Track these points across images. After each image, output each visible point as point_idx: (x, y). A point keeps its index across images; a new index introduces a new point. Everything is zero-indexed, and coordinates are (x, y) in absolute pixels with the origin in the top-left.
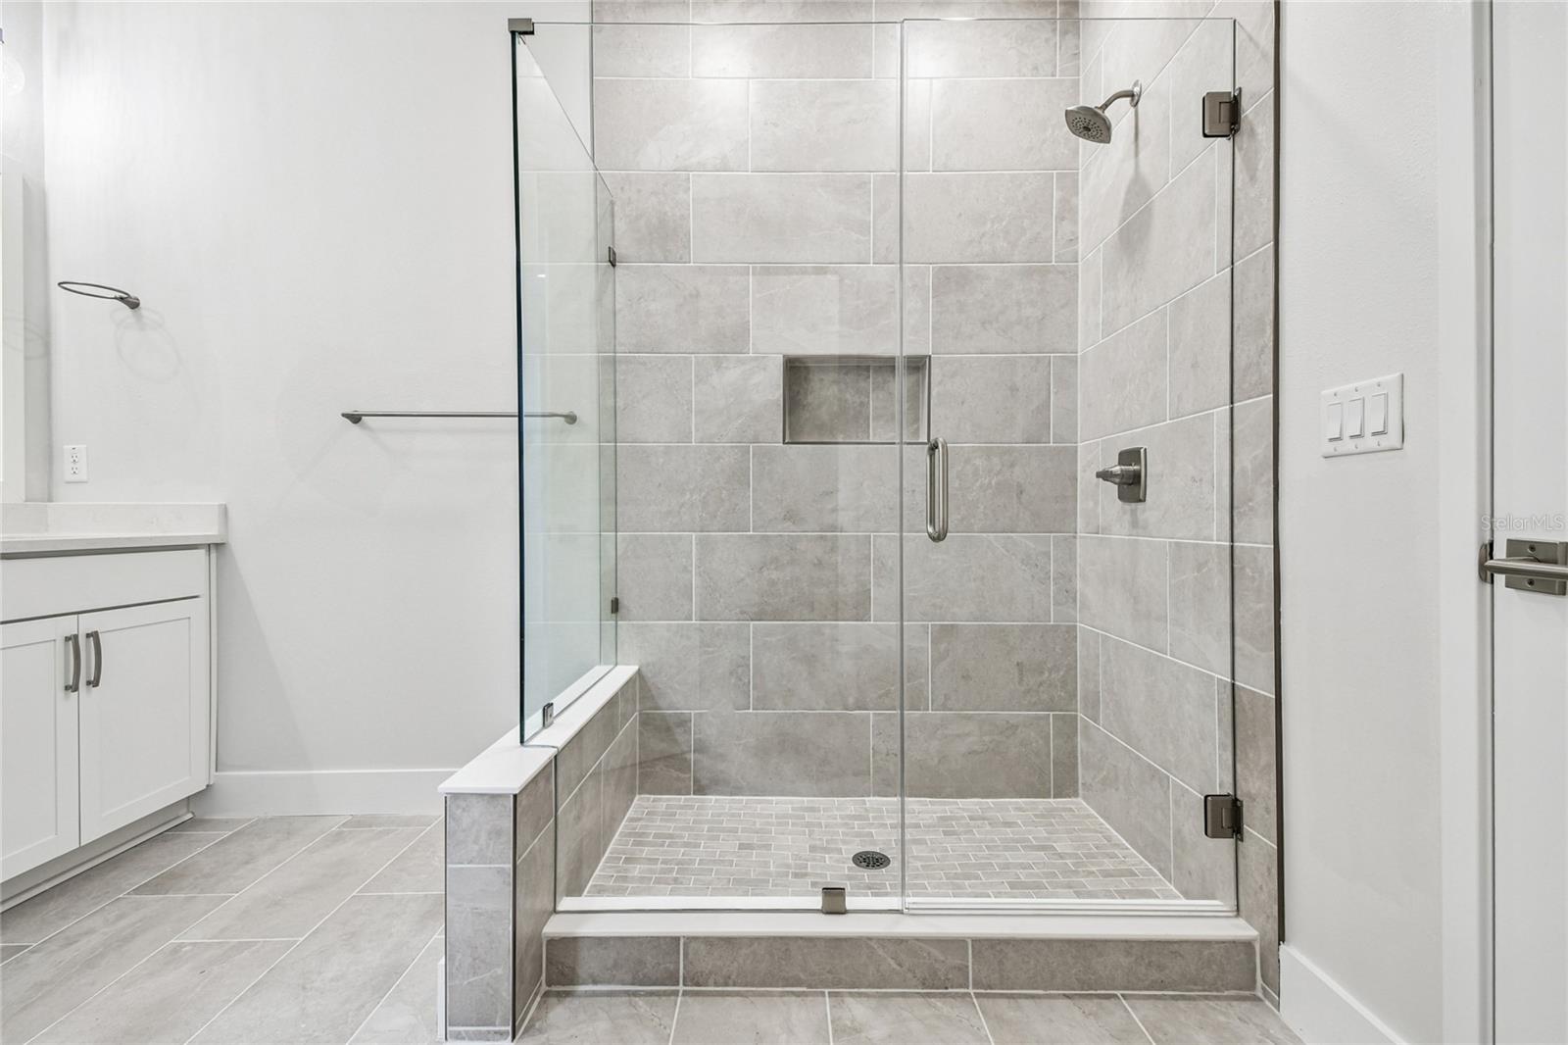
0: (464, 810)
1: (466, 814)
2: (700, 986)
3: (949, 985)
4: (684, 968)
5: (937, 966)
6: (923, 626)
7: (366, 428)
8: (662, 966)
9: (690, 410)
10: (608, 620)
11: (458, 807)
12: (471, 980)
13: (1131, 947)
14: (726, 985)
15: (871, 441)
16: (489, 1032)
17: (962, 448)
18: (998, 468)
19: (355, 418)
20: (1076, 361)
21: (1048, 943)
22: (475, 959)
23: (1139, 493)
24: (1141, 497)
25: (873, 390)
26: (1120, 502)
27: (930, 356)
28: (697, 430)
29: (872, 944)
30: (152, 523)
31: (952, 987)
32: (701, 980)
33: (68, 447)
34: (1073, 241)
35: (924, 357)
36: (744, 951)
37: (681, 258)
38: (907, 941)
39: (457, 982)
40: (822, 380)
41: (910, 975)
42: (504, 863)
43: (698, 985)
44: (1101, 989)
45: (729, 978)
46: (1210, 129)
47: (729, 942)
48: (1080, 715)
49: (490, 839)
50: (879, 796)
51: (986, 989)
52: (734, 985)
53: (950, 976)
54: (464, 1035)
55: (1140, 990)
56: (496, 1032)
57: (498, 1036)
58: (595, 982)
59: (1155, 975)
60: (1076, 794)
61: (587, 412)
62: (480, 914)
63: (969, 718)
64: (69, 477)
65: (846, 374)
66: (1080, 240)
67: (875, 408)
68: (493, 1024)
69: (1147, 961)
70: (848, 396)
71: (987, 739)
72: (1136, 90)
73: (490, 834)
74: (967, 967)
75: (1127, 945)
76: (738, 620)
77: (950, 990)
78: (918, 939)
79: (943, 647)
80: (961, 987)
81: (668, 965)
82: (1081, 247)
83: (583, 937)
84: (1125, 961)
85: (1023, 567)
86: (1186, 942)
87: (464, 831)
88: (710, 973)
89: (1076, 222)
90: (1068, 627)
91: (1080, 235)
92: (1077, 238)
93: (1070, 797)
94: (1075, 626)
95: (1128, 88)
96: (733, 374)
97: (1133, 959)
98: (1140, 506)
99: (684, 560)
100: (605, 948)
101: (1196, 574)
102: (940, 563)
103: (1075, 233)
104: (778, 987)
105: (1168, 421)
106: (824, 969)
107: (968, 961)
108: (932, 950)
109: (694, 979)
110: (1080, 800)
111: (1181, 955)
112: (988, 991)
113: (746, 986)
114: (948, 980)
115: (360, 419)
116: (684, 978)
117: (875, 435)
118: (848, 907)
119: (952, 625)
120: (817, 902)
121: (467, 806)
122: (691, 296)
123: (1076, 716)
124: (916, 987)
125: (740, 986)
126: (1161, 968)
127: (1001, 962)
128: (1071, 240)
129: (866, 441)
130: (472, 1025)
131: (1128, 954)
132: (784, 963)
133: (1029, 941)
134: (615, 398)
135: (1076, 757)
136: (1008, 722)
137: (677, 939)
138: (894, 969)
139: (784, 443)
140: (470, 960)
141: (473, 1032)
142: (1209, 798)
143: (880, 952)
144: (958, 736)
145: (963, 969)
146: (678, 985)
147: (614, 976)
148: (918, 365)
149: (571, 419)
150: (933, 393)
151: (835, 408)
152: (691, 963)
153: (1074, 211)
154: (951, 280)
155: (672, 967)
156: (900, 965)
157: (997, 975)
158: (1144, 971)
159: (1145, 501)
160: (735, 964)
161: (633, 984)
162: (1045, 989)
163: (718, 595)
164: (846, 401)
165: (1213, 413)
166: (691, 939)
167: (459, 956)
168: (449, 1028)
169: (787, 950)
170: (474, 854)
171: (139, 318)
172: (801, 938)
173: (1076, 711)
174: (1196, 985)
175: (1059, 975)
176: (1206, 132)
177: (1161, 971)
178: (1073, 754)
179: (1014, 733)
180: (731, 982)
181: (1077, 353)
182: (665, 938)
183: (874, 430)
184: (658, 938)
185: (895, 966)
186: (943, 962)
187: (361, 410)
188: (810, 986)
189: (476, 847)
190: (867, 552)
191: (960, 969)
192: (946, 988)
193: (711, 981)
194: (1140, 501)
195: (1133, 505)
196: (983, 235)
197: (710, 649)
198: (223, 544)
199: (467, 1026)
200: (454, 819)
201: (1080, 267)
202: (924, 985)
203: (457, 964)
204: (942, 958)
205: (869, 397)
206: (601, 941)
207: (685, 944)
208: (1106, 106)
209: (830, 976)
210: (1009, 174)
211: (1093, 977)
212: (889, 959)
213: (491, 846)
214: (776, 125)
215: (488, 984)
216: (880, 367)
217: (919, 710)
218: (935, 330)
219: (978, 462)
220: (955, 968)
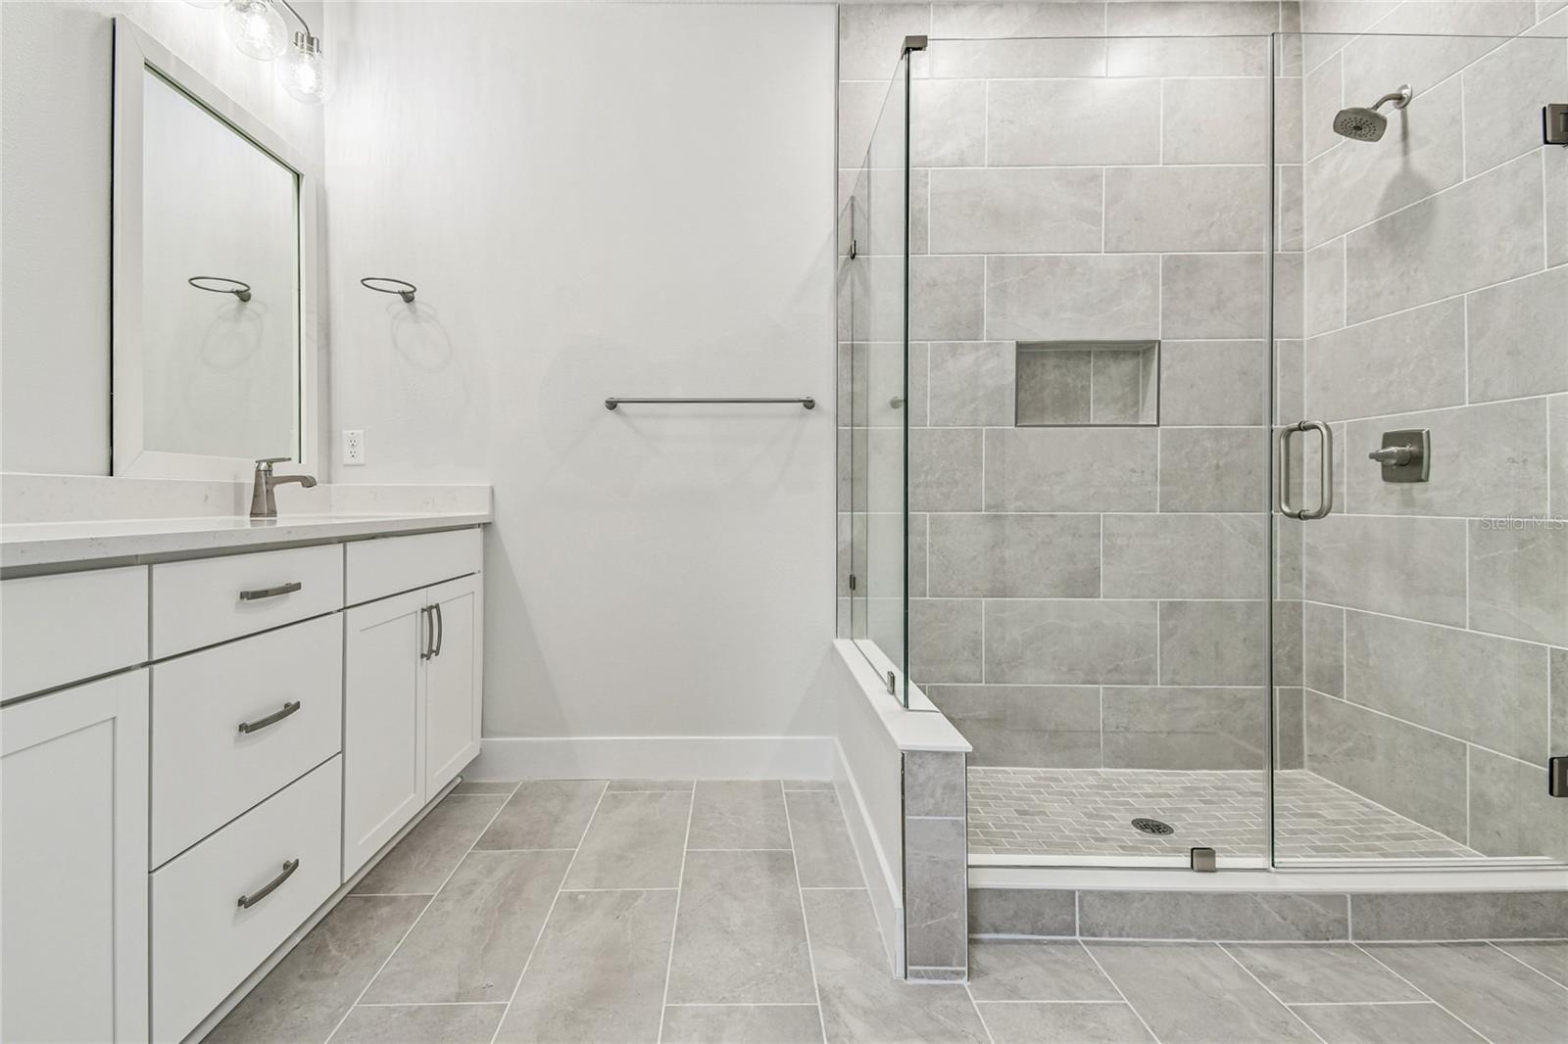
0: (920, 766)
1: (922, 770)
2: (1096, 936)
3: (1330, 937)
4: (1080, 919)
5: (1319, 919)
6: (1152, 603)
7: (623, 414)
8: (1060, 918)
9: (925, 395)
10: (844, 596)
11: (914, 763)
12: (929, 923)
13: (1498, 899)
14: (1121, 936)
15: (1092, 423)
16: (946, 971)
17: (1191, 429)
18: (1226, 449)
19: (612, 405)
20: (1302, 346)
21: (1422, 896)
22: (931, 904)
23: (1421, 473)
24: (1423, 477)
25: (1094, 375)
26: (1383, 482)
27: (1160, 342)
28: (932, 414)
29: (1258, 899)
30: (428, 503)
31: (1333, 939)
32: (1096, 931)
33: (347, 432)
34: (1299, 230)
35: (1155, 341)
36: (1137, 905)
37: (919, 249)
38: (1290, 897)
39: (916, 925)
40: (1043, 365)
41: (1293, 928)
42: (959, 816)
43: (1094, 935)
44: (1470, 938)
45: (1123, 929)
46: (1553, 136)
47: (1121, 896)
48: (1305, 688)
49: (945, 794)
50: (1110, 767)
51: (1364, 940)
52: (1128, 936)
53: (1331, 928)
54: (923, 973)
55: (1504, 937)
56: (952, 972)
57: (954, 976)
58: (997, 931)
59: (1519, 923)
60: (1301, 765)
61: (825, 399)
62: (936, 863)
63: (1197, 692)
64: (348, 460)
65: (1068, 359)
66: (1305, 230)
67: (1096, 392)
68: (950, 965)
69: (1511, 911)
70: (1069, 380)
71: (1214, 712)
72: (1406, 92)
73: (944, 788)
74: (1346, 920)
75: (1493, 897)
76: (971, 597)
77: (1331, 942)
78: (1300, 895)
79: (1171, 623)
80: (1340, 938)
81: (1065, 917)
82: (1306, 237)
83: (983, 889)
84: (1492, 912)
85: (1251, 546)
86: (1546, 892)
87: (921, 786)
88: (1105, 925)
89: (1301, 213)
90: (1293, 603)
91: (1305, 225)
92: (1302, 228)
93: (1295, 768)
94: (1301, 603)
95: (1394, 91)
96: (967, 360)
97: (1498, 910)
98: (1418, 486)
99: (919, 539)
100: (1005, 900)
101: (1516, 550)
102: (1168, 542)
103: (1300, 223)
104: (1168, 938)
105: (1467, 405)
106: (1211, 922)
107: (1347, 914)
108: (1314, 905)
109: (1090, 929)
110: (1306, 771)
111: (1542, 905)
112: (1367, 942)
113: (1139, 937)
114: (1329, 931)
115: (615, 406)
116: (1081, 929)
117: (1095, 418)
118: (1217, 866)
119: (1181, 602)
120: (1185, 861)
121: (923, 762)
122: (928, 285)
123: (1302, 690)
124: (1299, 939)
125: (1134, 937)
126: (1524, 917)
127: (1378, 915)
128: (1297, 230)
129: (1087, 423)
130: (930, 965)
131: (1494, 905)
132: (1173, 916)
133: (1405, 895)
134: (852, 383)
135: (1301, 730)
136: (1235, 696)
137: (1072, 893)
138: (1278, 922)
139: (1016, 426)
140: (929, 904)
141: (932, 971)
142: (1555, 761)
143: (1266, 906)
144: (1187, 710)
145: (1343, 922)
146: (1075, 935)
147: (1014, 926)
148: (1143, 351)
149: (809, 404)
150: (1163, 376)
151: (1057, 391)
152: (1086, 915)
153: (1299, 202)
154: (1180, 270)
155: (1069, 918)
156: (1285, 919)
157: (1375, 927)
158: (1509, 920)
159: (1427, 480)
160: (1129, 917)
161: (1032, 934)
162: (1419, 938)
163: (951, 572)
164: (1068, 384)
165: (1545, 398)
166: (1086, 893)
167: (918, 901)
168: (909, 968)
169: (1177, 904)
170: (931, 807)
171: (414, 311)
172: (1190, 893)
173: (1301, 685)
174: (1555, 931)
175: (1432, 926)
176: (1549, 139)
177: (1524, 920)
178: (1298, 726)
179: (1241, 707)
180: (1124, 933)
181: (1302, 337)
182: (1061, 891)
183: (1094, 414)
184: (1055, 891)
185: (1279, 919)
186: (1325, 915)
187: (616, 396)
188: (1199, 938)
189: (932, 801)
190: (1096, 531)
191: (1340, 922)
192: (1328, 939)
193: (1106, 932)
194: (1421, 481)
195: (1406, 486)
196: (1212, 224)
197: (944, 625)
198: (490, 523)
199: (925, 965)
200: (911, 774)
201: (1306, 256)
202: (1307, 937)
203: (915, 908)
204: (1324, 912)
205: (1089, 381)
206: (1001, 893)
207: (1080, 897)
208: (1377, 106)
209: (1218, 929)
210: (1238, 167)
211: (1462, 927)
212: (1274, 913)
213: (946, 800)
214: (1012, 122)
215: (945, 928)
216: (1101, 352)
217: (1148, 684)
218: (1165, 316)
219: (1208, 444)
220: (1335, 920)
